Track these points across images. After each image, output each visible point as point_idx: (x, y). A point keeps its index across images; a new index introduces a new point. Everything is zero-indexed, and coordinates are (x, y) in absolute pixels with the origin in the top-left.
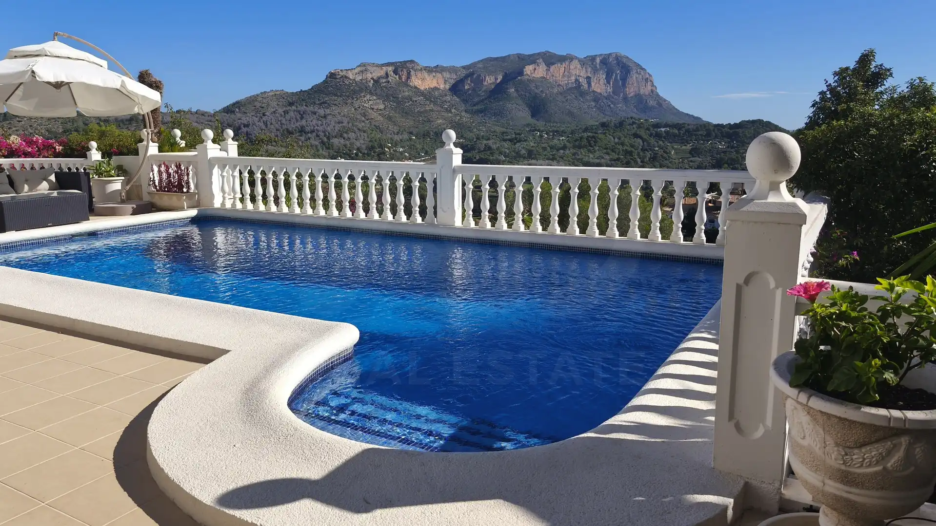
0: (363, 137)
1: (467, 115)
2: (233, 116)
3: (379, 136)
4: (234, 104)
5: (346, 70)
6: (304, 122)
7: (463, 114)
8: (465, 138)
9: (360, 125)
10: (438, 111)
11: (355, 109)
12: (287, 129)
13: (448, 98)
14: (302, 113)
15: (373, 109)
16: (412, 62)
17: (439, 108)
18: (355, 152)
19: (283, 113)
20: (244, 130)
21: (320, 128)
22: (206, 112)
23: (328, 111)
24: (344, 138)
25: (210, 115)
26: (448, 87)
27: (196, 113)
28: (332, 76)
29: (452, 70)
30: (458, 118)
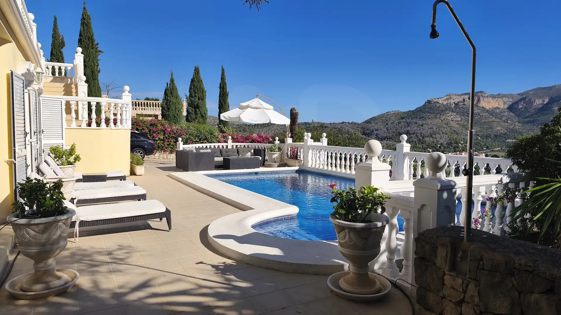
0: (445, 137)
1: (520, 125)
2: (370, 125)
3: (455, 137)
4: (371, 119)
5: (438, 98)
6: (409, 128)
7: (516, 124)
8: (517, 139)
9: (444, 130)
10: (497, 122)
11: (442, 121)
12: (399, 132)
13: (506, 114)
14: (409, 123)
15: (453, 120)
16: (481, 92)
17: (499, 120)
18: (439, 146)
19: (398, 123)
20: (376, 132)
21: (419, 132)
22: (356, 123)
23: (424, 122)
24: (433, 138)
25: (359, 124)
26: (506, 106)
27: (352, 123)
28: (429, 102)
29: (511, 96)
30: (513, 126)
